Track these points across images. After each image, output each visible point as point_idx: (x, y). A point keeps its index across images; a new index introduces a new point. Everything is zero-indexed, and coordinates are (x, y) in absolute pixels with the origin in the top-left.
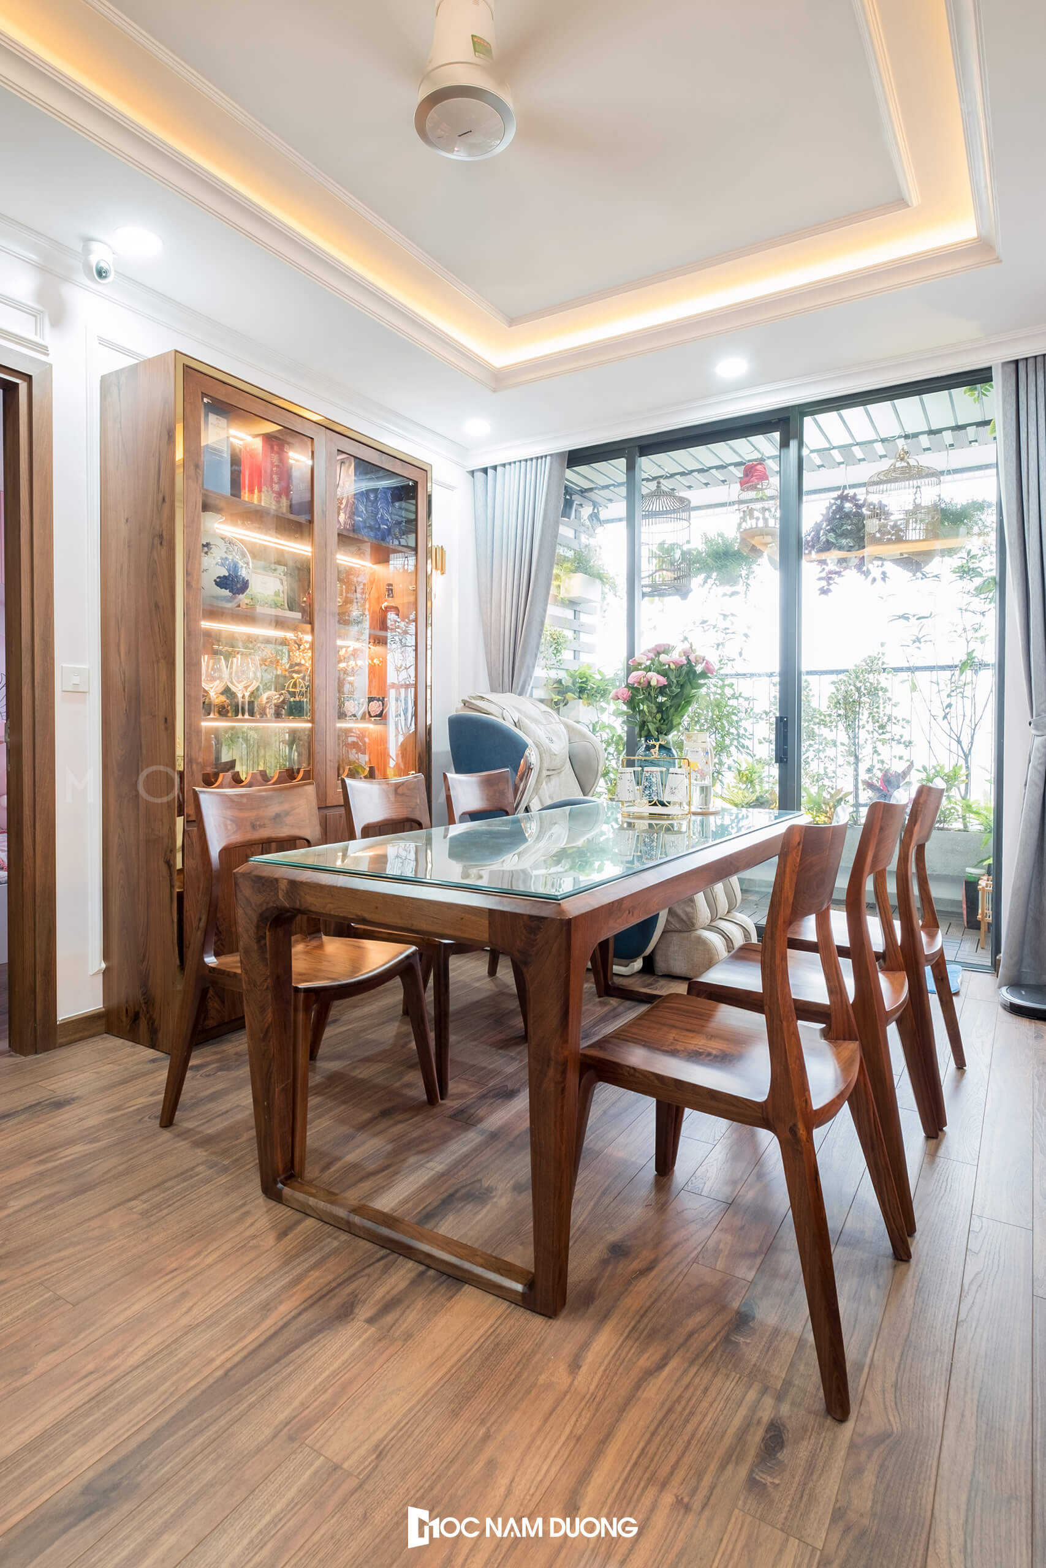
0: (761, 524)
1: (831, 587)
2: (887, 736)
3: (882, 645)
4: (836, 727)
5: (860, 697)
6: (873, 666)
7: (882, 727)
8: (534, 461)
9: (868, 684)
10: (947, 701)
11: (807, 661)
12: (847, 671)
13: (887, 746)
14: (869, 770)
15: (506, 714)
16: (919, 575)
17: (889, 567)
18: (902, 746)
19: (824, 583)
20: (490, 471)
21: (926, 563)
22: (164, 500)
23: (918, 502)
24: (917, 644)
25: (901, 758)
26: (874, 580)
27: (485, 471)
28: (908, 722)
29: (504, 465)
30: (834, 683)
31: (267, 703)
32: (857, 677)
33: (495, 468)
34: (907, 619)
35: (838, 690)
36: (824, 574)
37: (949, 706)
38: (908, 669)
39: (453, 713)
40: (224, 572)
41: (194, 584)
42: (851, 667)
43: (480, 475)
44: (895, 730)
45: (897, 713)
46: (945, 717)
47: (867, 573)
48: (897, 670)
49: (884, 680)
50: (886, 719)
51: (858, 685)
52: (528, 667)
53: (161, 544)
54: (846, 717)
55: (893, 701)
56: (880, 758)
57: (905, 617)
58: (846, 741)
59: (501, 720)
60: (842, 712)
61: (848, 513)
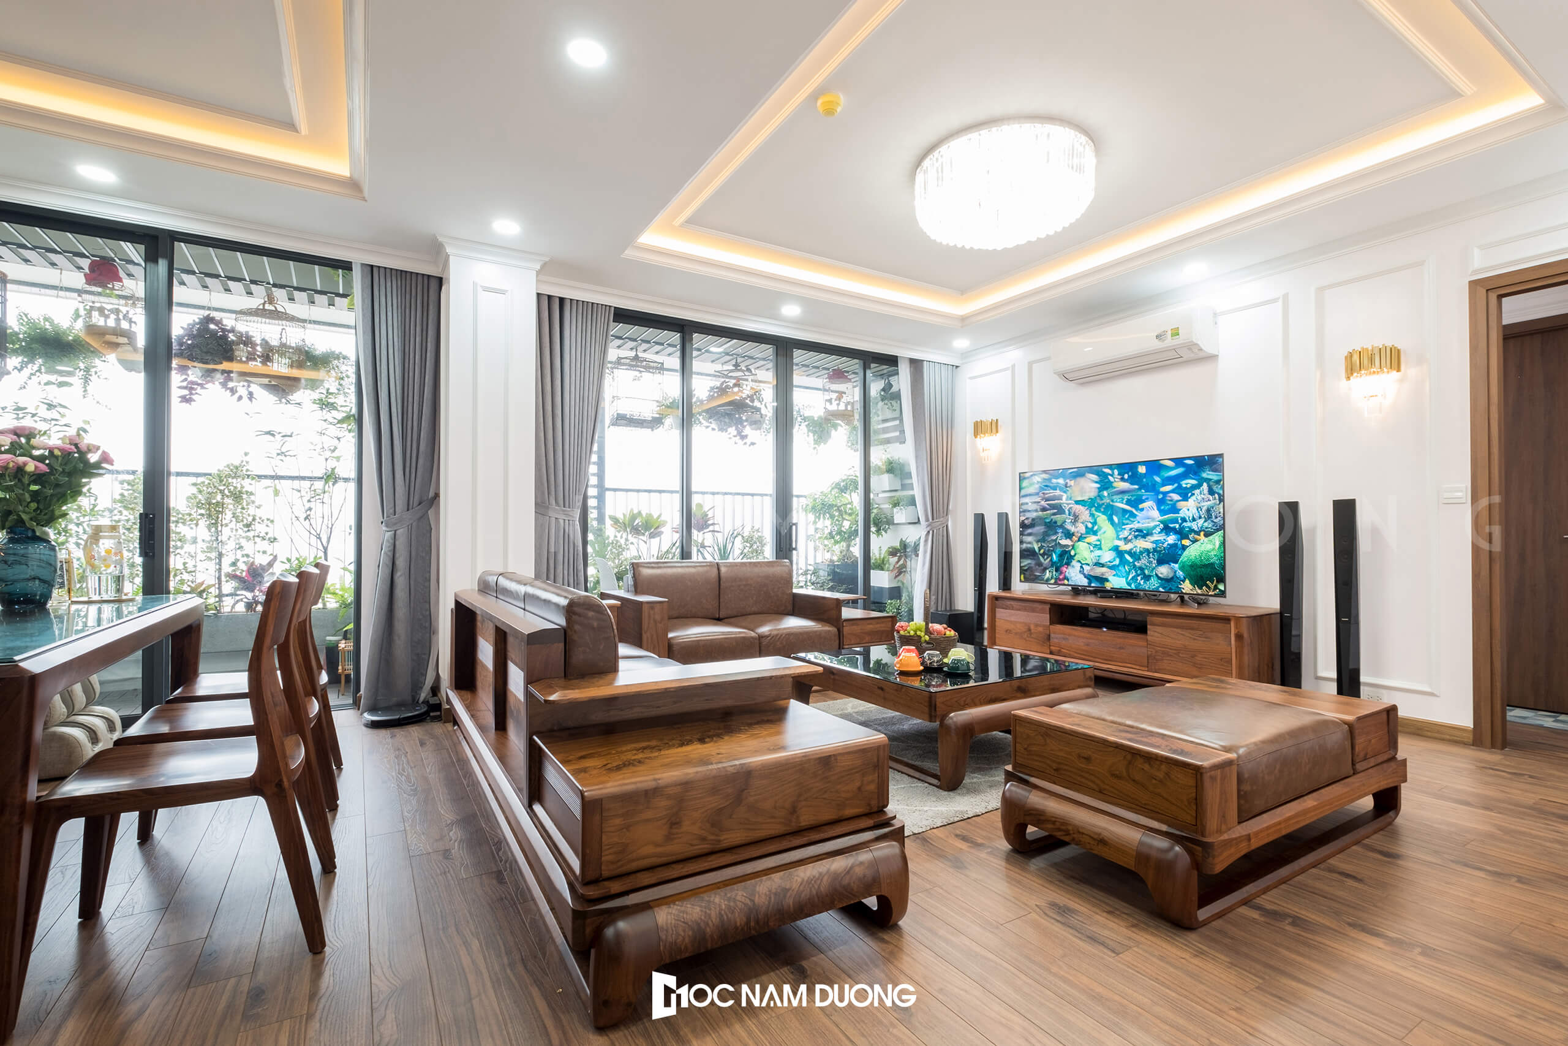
0: (111, 323)
1: (194, 397)
2: (251, 534)
3: (246, 454)
4: (197, 525)
5: (223, 499)
6: (236, 472)
7: (248, 526)
9: (232, 488)
10: (308, 505)
13: (251, 543)
14: (234, 564)
18: (266, 542)
19: (186, 392)
23: (284, 340)
24: (280, 457)
25: (264, 552)
26: (240, 398)
34: (273, 435)
36: (185, 384)
37: (310, 509)
38: (272, 477)
46: (306, 518)
47: (233, 391)
48: (260, 477)
49: (248, 486)
50: (250, 519)
55: (257, 504)
56: (244, 553)
57: (269, 433)
58: (208, 538)
60: (203, 511)
61: (213, 334)
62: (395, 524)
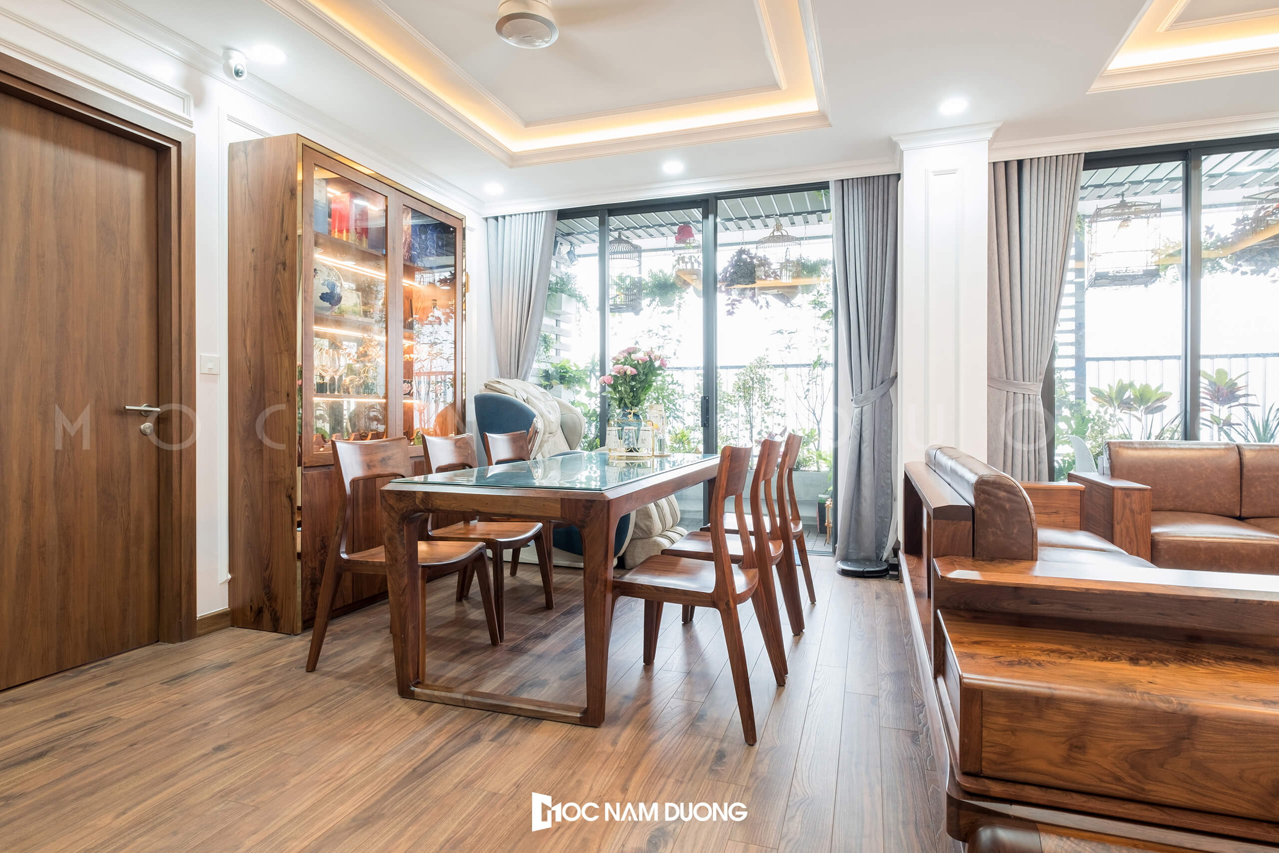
0: (689, 266)
1: (734, 310)
2: (770, 410)
3: (767, 349)
4: (738, 404)
5: (753, 384)
6: (761, 363)
7: (767, 404)
8: (534, 214)
9: (758, 376)
10: (807, 387)
11: (721, 360)
12: (745, 367)
13: (771, 417)
14: (759, 433)
15: (518, 394)
16: (789, 305)
17: (770, 298)
18: (780, 416)
19: (730, 307)
20: (500, 219)
21: (793, 298)
22: (287, 238)
23: (788, 257)
24: (788, 350)
25: (779, 425)
26: (761, 307)
27: (496, 218)
28: (783, 401)
29: (511, 216)
30: (737, 374)
31: (350, 384)
32: (752, 371)
33: (504, 217)
34: (782, 333)
35: (739, 379)
36: (729, 302)
37: (808, 390)
38: (783, 366)
39: (477, 393)
40: (326, 290)
41: (308, 298)
42: (748, 364)
43: (492, 222)
44: (775, 406)
45: (776, 395)
46: (805, 398)
47: (757, 302)
48: (776, 366)
49: (768, 373)
50: (769, 399)
51: (752, 376)
52: (529, 360)
53: (284, 269)
54: (745, 398)
55: (774, 388)
56: (766, 425)
57: (780, 332)
58: (745, 414)
59: (515, 398)
60: (742, 394)
61: (745, 262)
62: (862, 401)
